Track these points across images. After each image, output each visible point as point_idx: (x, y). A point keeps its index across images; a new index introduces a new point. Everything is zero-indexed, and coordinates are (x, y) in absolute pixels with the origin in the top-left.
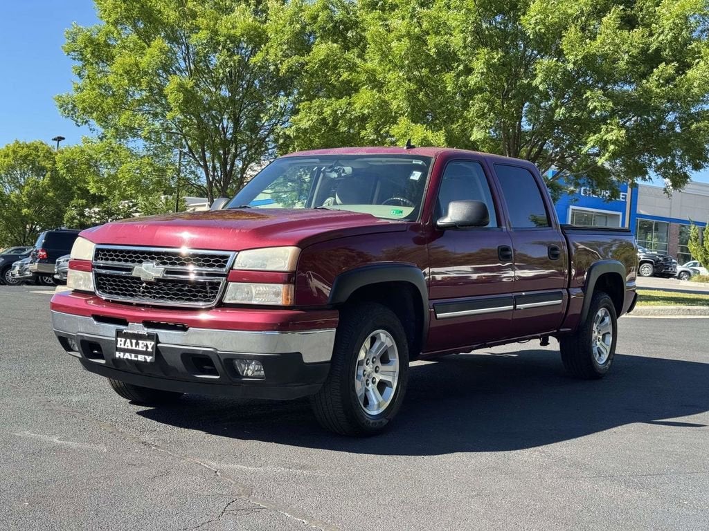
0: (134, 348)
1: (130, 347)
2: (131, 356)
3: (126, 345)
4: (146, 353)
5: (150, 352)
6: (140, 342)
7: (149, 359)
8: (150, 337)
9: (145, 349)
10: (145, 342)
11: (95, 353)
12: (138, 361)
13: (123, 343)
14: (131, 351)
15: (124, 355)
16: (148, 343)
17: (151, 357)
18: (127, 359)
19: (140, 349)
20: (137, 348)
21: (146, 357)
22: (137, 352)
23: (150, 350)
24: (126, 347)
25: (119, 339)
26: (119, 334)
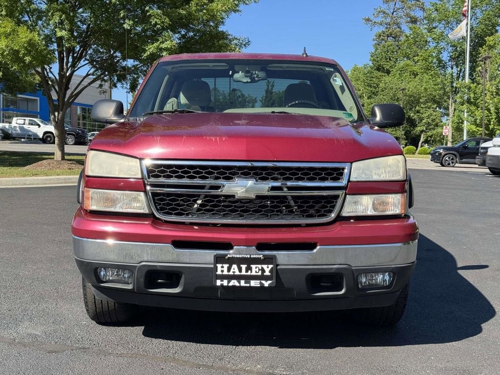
0: (244, 273)
1: (237, 273)
2: (240, 283)
3: (232, 270)
4: (262, 277)
5: (267, 276)
6: (253, 266)
7: (266, 284)
8: (267, 260)
9: (260, 273)
10: (260, 266)
11: (160, 283)
12: (250, 287)
13: (225, 269)
14: (239, 278)
15: (229, 282)
16: (265, 267)
17: (269, 282)
18: (234, 287)
19: (254, 273)
20: (249, 273)
21: (263, 282)
22: (248, 278)
23: (267, 273)
24: (231, 273)
25: (219, 266)
26: (219, 259)
